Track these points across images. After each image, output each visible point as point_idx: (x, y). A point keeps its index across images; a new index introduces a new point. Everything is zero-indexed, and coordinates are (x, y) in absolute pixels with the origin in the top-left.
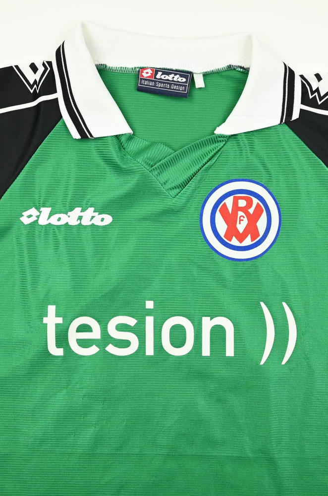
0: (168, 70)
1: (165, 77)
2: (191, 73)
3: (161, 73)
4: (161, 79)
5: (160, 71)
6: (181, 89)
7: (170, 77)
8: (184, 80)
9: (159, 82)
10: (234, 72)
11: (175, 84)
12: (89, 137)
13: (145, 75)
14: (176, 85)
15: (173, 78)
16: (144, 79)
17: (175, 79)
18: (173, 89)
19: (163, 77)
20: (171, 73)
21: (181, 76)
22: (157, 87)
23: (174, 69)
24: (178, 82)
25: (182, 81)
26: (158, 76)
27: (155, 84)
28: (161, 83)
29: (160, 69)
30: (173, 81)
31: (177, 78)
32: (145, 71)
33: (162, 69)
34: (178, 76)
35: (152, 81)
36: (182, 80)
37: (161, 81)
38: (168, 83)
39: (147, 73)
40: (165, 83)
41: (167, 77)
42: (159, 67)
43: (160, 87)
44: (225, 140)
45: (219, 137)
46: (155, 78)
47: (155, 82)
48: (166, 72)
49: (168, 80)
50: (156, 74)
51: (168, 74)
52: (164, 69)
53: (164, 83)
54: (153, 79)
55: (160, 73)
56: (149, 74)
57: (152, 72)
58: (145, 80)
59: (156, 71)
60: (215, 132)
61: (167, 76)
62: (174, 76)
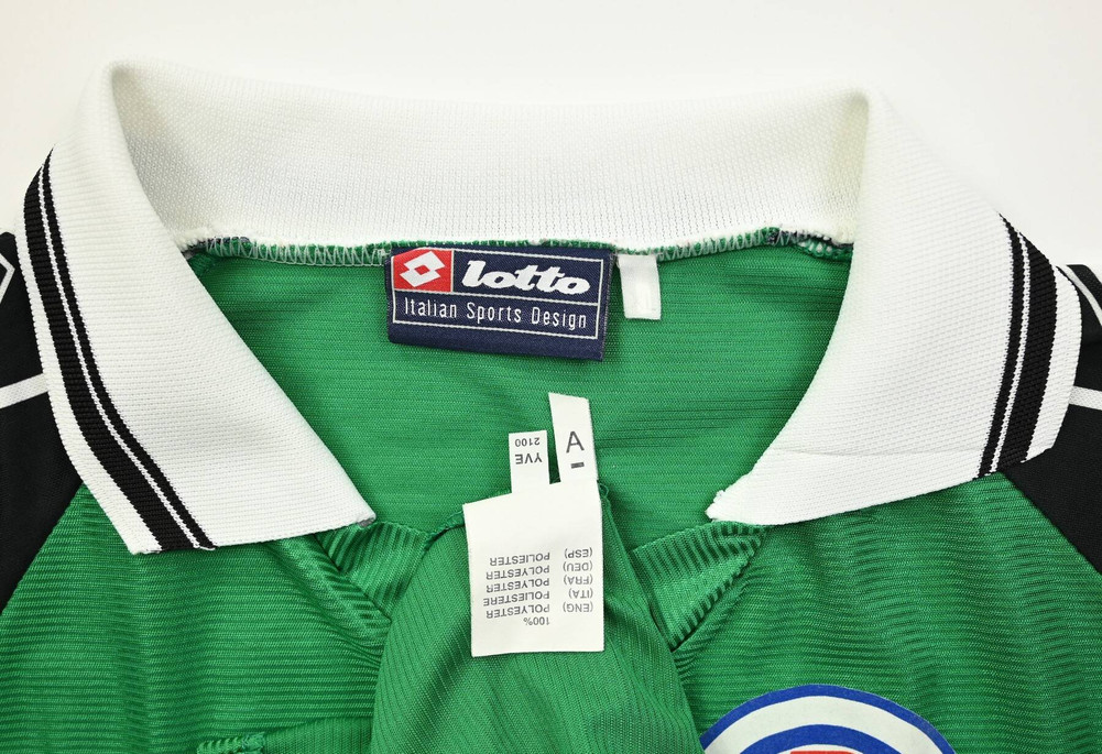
1: (499, 280)
2: (607, 252)
3: (482, 264)
4: (483, 288)
5: (476, 257)
6: (573, 327)
7: (523, 279)
8: (583, 286)
9: (478, 301)
10: (788, 253)
11: (544, 306)
12: (196, 544)
13: (413, 279)
14: (552, 308)
15: (535, 279)
16: (411, 296)
17: (544, 285)
18: (540, 327)
19: (490, 280)
20: (523, 264)
21: (569, 270)
22: (473, 322)
23: (535, 239)
24: (557, 294)
25: (572, 292)
26: (472, 277)
27: (463, 311)
28: (486, 303)
29: (475, 246)
31: (552, 280)
32: (412, 265)
33: (484, 246)
34: (554, 272)
36: (572, 286)
38: (514, 304)
39: (422, 270)
40: (505, 303)
41: (508, 280)
42: (470, 239)
43: (485, 323)
44: (753, 544)
45: (725, 533)
46: (459, 286)
47: (461, 302)
48: (505, 257)
49: (513, 290)
50: (461, 269)
51: (513, 266)
52: (493, 245)
53: (496, 303)
54: (452, 293)
55: (476, 267)
56: (432, 276)
57: (441, 265)
58: (419, 297)
59: (460, 257)
60: (711, 512)
62: (538, 274)
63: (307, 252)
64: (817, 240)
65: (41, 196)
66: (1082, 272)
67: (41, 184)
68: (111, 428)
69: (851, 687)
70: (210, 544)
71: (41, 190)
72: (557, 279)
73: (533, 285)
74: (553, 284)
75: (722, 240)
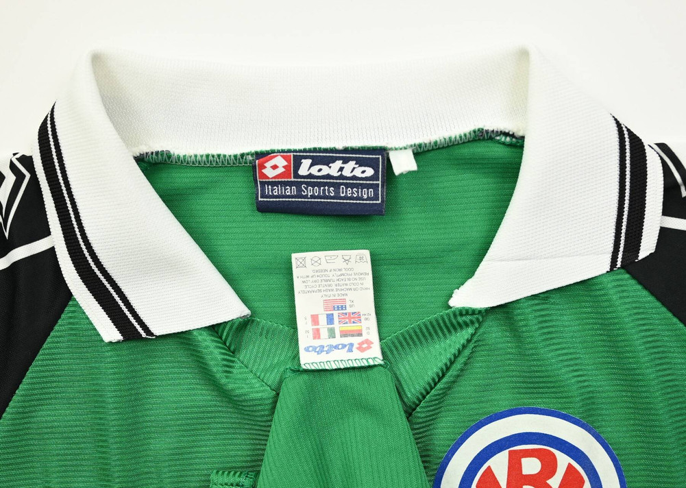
0: (326, 151)
1: (320, 170)
2: (383, 151)
3: (309, 161)
4: (310, 176)
5: (306, 157)
6: (365, 197)
7: (333, 169)
8: (370, 172)
9: (308, 184)
10: (490, 144)
11: (347, 186)
12: (144, 335)
13: (270, 173)
14: (352, 186)
15: (341, 169)
16: (268, 183)
17: (347, 173)
18: (346, 198)
19: (314, 171)
20: (334, 160)
21: (361, 163)
22: (306, 197)
23: (340, 146)
24: (354, 178)
25: (364, 175)
26: (303, 171)
27: (300, 190)
28: (313, 185)
29: (305, 151)
30: (342, 177)
31: (351, 169)
32: (268, 164)
33: (310, 151)
34: (352, 164)
35: (291, 184)
36: (363, 172)
37: (311, 180)
38: (330, 185)
39: (275, 167)
40: (325, 184)
41: (325, 170)
42: (302, 148)
43: (313, 197)
44: (478, 319)
45: (461, 315)
46: (297, 175)
47: (298, 185)
48: (322, 157)
49: (328, 176)
50: (297, 165)
51: (327, 161)
52: (315, 150)
53: (319, 185)
54: (293, 179)
55: (306, 163)
56: (281, 170)
57: (286, 163)
58: (274, 184)
59: (296, 158)
60: (452, 303)
61: (324, 168)
62: (343, 166)
63: (204, 158)
64: (506, 134)
65: (49, 129)
66: (663, 147)
67: (49, 122)
68: (92, 264)
69: (542, 407)
70: (152, 334)
71: (49, 126)
72: (354, 168)
73: (340, 173)
74: (352, 172)
75: (450, 138)
